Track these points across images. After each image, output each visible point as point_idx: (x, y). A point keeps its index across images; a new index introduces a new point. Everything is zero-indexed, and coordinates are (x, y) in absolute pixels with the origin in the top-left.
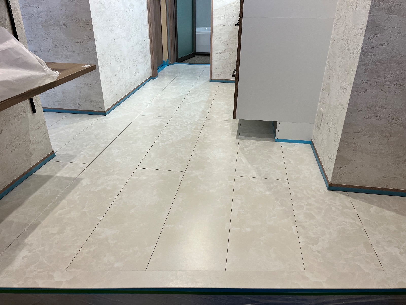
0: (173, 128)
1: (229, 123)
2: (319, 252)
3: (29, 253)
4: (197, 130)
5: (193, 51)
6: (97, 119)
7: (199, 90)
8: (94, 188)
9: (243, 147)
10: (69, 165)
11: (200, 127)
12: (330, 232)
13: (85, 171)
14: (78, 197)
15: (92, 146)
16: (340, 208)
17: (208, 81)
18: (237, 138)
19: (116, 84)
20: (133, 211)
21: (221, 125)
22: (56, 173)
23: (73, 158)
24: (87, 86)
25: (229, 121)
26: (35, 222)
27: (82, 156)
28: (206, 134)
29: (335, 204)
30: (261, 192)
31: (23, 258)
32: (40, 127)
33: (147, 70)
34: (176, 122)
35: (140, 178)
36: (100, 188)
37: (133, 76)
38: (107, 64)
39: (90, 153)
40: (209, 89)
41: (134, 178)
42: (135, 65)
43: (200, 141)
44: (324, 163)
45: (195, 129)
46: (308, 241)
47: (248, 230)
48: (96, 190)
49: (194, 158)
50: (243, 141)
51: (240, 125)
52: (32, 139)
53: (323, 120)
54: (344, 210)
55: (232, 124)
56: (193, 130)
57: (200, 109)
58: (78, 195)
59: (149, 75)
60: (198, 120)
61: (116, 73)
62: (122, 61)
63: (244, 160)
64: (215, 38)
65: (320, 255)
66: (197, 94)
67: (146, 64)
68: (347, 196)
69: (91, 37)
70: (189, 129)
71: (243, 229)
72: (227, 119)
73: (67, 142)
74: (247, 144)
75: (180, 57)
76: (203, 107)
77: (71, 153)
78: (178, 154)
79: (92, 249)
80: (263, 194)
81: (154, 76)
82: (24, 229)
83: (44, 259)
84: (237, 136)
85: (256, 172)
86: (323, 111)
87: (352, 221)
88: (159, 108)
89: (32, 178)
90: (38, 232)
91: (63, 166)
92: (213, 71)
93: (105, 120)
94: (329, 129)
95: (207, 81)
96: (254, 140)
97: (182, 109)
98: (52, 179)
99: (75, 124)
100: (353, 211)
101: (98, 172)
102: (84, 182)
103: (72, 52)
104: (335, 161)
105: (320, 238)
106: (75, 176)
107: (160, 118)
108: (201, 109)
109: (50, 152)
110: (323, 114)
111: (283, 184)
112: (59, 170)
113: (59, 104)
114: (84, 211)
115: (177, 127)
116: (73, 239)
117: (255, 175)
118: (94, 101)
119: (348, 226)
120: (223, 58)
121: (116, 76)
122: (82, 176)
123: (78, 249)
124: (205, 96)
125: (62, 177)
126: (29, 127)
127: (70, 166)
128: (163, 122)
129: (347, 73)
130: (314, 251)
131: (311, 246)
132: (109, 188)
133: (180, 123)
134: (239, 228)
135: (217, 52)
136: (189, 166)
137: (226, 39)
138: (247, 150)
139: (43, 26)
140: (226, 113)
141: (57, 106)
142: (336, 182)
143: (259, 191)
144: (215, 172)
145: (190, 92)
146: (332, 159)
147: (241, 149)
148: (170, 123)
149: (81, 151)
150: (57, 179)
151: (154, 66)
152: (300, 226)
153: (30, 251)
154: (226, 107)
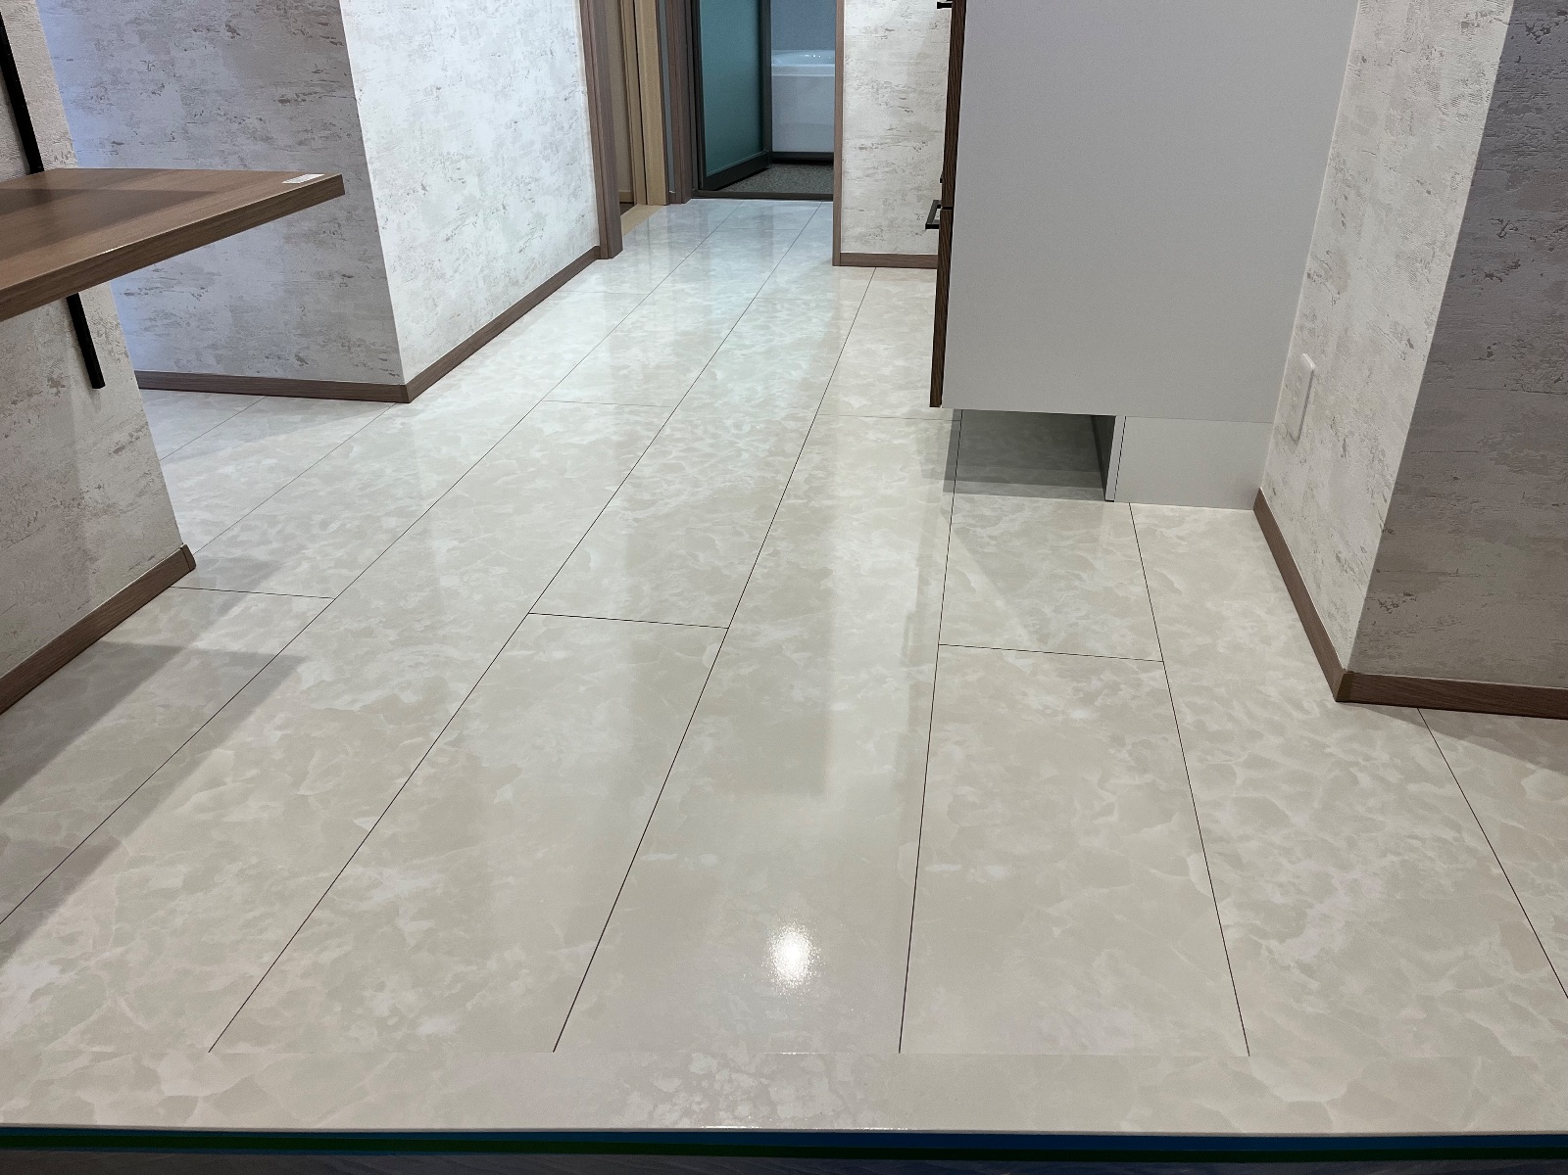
0: (681, 451)
1: (913, 428)
2: (1306, 969)
3: (63, 971)
4: (780, 458)
5: (761, 148)
6: (372, 418)
7: (789, 296)
8: (347, 698)
9: (970, 525)
10: (252, 604)
11: (791, 447)
12: (1356, 880)
13: (314, 629)
14: (279, 733)
15: (348, 526)
16: (1394, 777)
17: (827, 262)
18: (946, 490)
19: (448, 276)
20: (506, 793)
21: (883, 436)
22: (194, 637)
23: (266, 576)
24: (330, 282)
25: (911, 418)
26: (94, 842)
27: (305, 566)
28: (816, 472)
29: (1368, 758)
30: (1049, 711)
31: (34, 997)
32: (123, 448)
33: (578, 221)
34: (696, 426)
35: (541, 654)
36: (371, 697)
37: (521, 244)
38: (411, 192)
39: (339, 554)
40: (830, 296)
41: (515, 653)
42: (527, 196)
43: (792, 501)
44: (1318, 587)
45: (771, 453)
46: (1258, 923)
47: (998, 872)
48: (356, 707)
49: (766, 571)
50: (972, 501)
51: (956, 436)
52: (92, 497)
53: (1311, 407)
54: (1413, 788)
55: (927, 430)
56: (762, 455)
57: (793, 372)
58: (279, 728)
59: (589, 241)
60: (784, 419)
61: (448, 231)
62: (472, 181)
63: (977, 580)
64: (855, 84)
65: (1314, 985)
66: (783, 315)
67: (575, 195)
68: (1419, 725)
69: (340, 78)
70: (745, 455)
71: (972, 871)
72: (905, 410)
73: (247, 511)
74: (987, 512)
75: (714, 171)
76: (804, 366)
77: (260, 554)
78: (701, 557)
79: (326, 958)
80: (1060, 718)
81: (607, 247)
82: (46, 872)
83: (123, 1004)
84: (946, 479)
85: (1026, 626)
86: (1312, 366)
87: (1449, 834)
88: (625, 372)
89: (94, 656)
90: (104, 882)
91: (225, 608)
92: (847, 220)
93: (403, 420)
94: (1341, 439)
95: (823, 264)
96: (1015, 494)
97: (720, 375)
98: (177, 659)
99: (282, 438)
100: (1451, 790)
101: (369, 632)
102: (308, 674)
103: (262, 140)
104: (1369, 575)
105: (1311, 906)
106: (270, 647)
107: (627, 409)
108: (797, 375)
109: (172, 551)
110: (1315, 382)
111: (1143, 676)
112: (207, 624)
113: (219, 359)
114: (304, 797)
115: (697, 445)
116: (250, 916)
117: (1025, 640)
118: (359, 346)
119: (1431, 854)
120: (888, 164)
121: (447, 239)
122: (297, 649)
123: (268, 958)
124: (814, 320)
125: (218, 654)
126: (78, 447)
127: (253, 608)
128: (638, 428)
129: (1429, 192)
130: (1288, 968)
131: (1274, 944)
132: (409, 698)
133: (711, 429)
134: (959, 867)
135: (863, 141)
136: (748, 603)
137: (900, 88)
138: (990, 537)
139: (143, 36)
140: (901, 388)
141: (212, 367)
142: (1373, 668)
143: (1041, 708)
144: (854, 630)
145: (753, 307)
146: (1356, 570)
147: (962, 532)
148: (667, 431)
149: (302, 547)
150: (195, 662)
151: (607, 204)
152: (1220, 854)
153: (66, 965)
154: (900, 363)
